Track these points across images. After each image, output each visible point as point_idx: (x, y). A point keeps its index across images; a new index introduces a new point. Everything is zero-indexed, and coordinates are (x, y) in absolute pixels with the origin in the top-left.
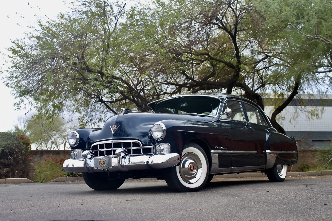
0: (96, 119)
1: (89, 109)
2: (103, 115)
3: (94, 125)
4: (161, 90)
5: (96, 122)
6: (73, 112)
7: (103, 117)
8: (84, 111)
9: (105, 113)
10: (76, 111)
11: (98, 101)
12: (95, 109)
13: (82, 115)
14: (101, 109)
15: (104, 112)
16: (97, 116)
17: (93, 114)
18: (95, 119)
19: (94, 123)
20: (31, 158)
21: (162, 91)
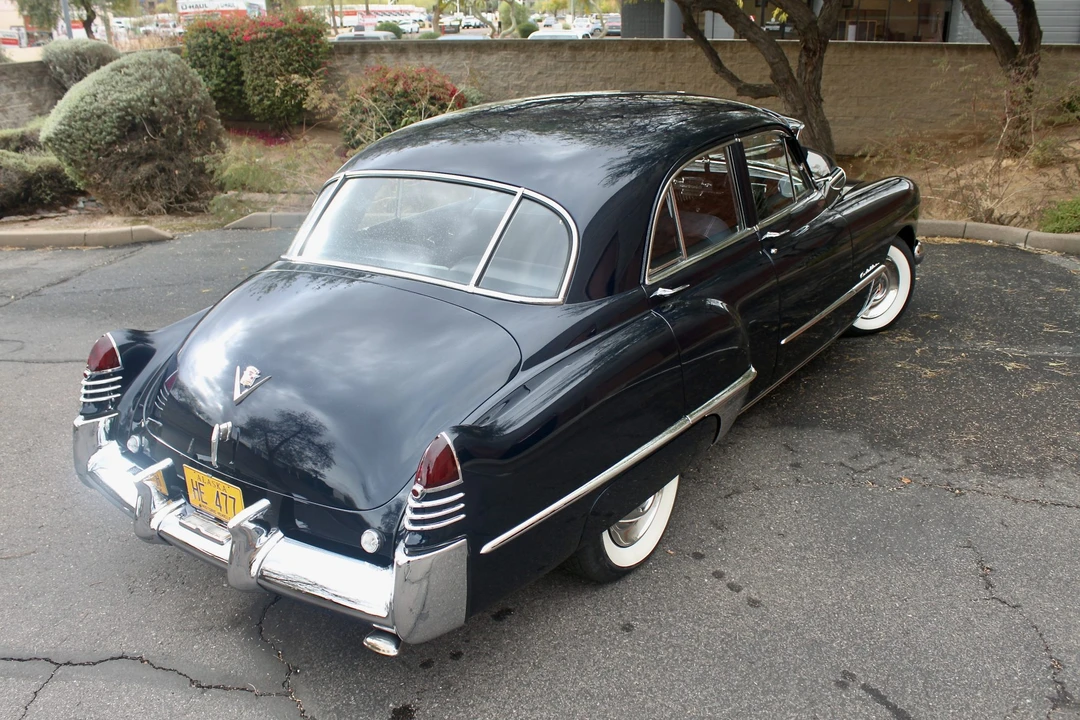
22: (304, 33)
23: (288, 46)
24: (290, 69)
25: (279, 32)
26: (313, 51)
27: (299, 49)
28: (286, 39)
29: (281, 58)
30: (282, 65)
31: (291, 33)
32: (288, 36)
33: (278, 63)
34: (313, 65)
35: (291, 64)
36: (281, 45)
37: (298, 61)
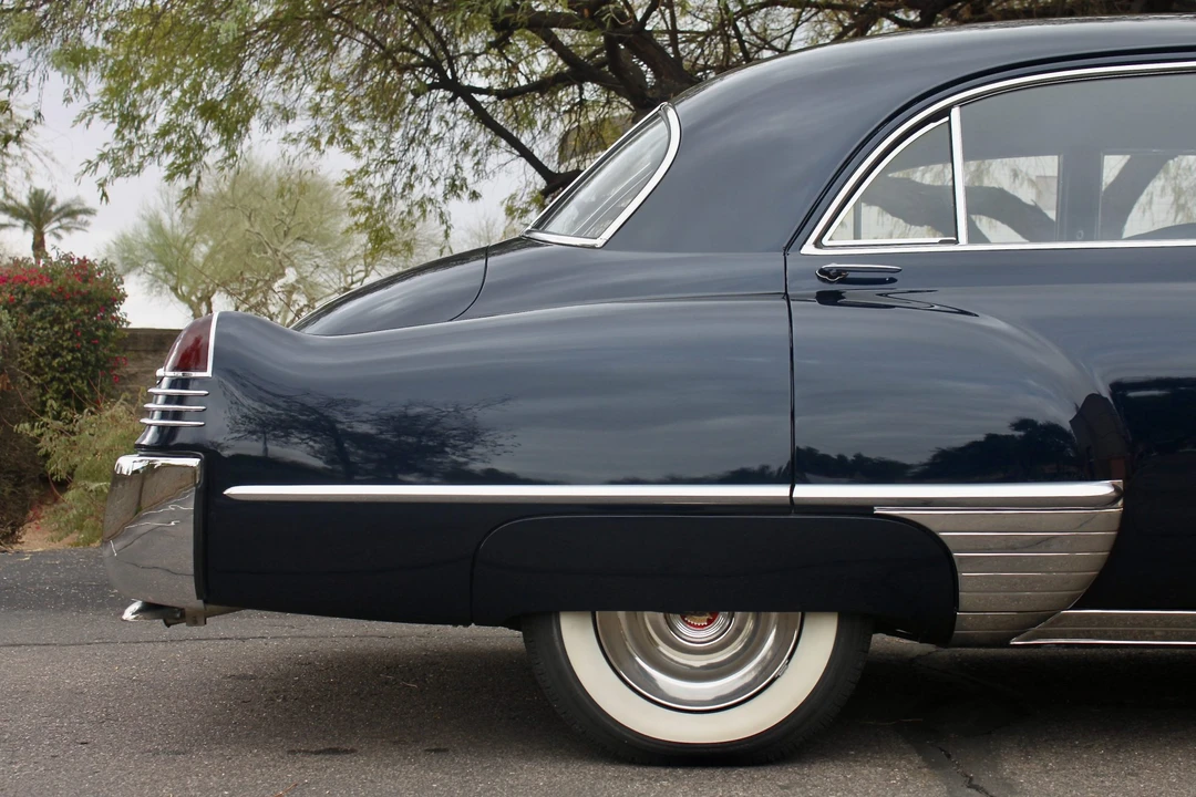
0: (434, 183)
1: (398, 135)
2: (468, 163)
3: (424, 211)
4: (764, 40)
5: (430, 200)
6: (315, 143)
7: (468, 174)
8: (371, 141)
9: (476, 152)
10: (330, 142)
11: (433, 86)
12: (426, 131)
13: (363, 162)
14: (458, 131)
15: (472, 149)
16: (438, 165)
17: (418, 157)
18: (428, 183)
19: (421, 204)
20: (132, 368)
21: (769, 43)
22: (86, 299)
23: (57, 320)
24: (55, 363)
25: (39, 295)
26: (100, 333)
27: (76, 326)
28: (54, 306)
29: (40, 341)
30: (40, 354)
31: (63, 296)
32: (54, 301)
33: (34, 349)
34: (98, 360)
35: (55, 356)
36: (42, 318)
37: (72, 350)
